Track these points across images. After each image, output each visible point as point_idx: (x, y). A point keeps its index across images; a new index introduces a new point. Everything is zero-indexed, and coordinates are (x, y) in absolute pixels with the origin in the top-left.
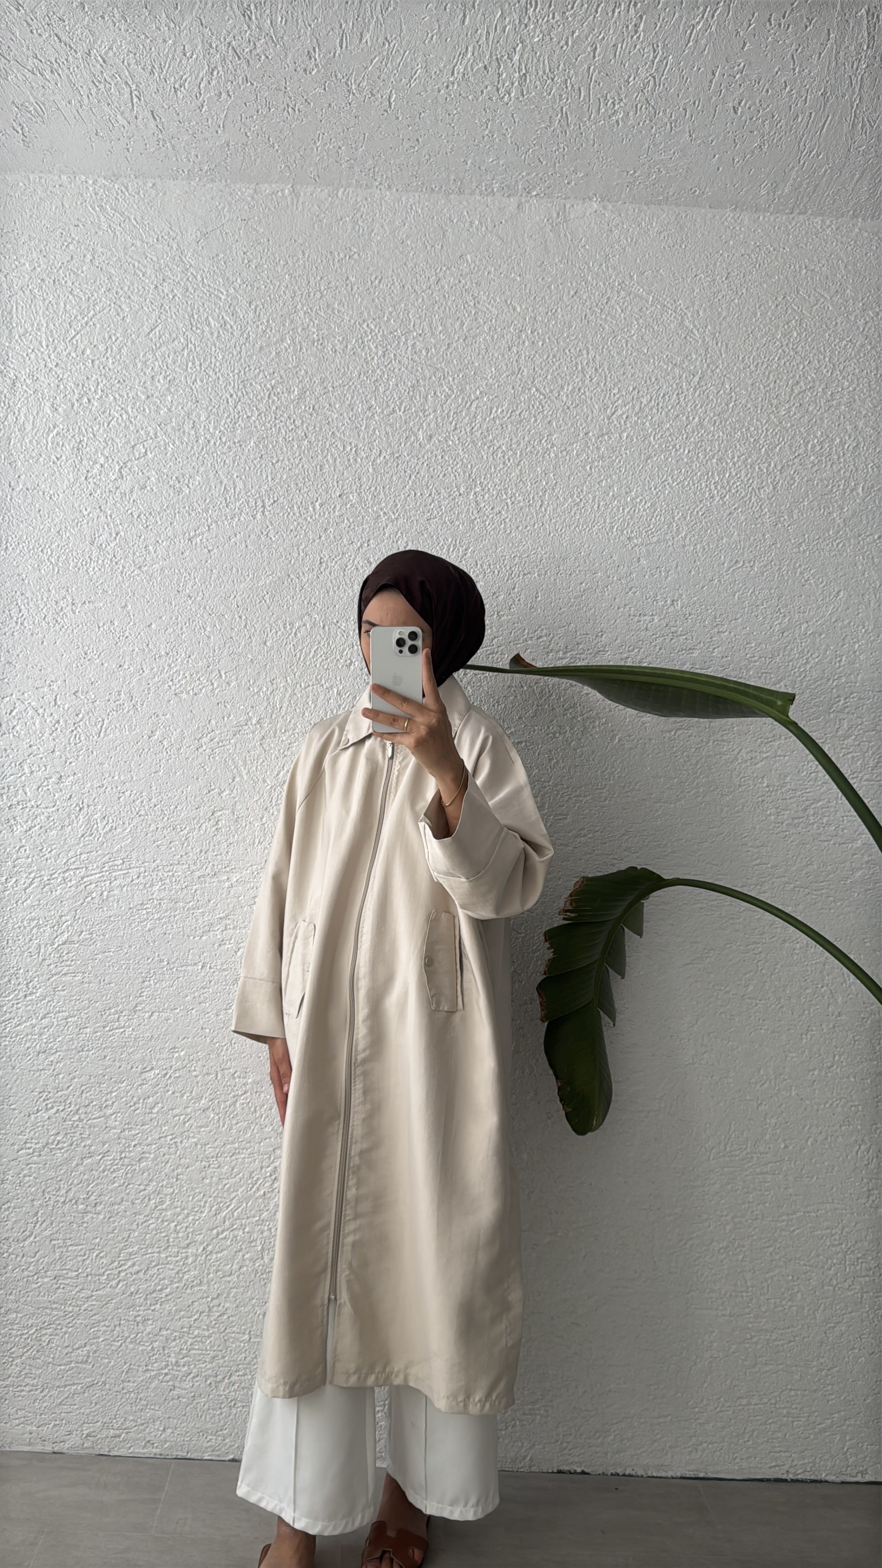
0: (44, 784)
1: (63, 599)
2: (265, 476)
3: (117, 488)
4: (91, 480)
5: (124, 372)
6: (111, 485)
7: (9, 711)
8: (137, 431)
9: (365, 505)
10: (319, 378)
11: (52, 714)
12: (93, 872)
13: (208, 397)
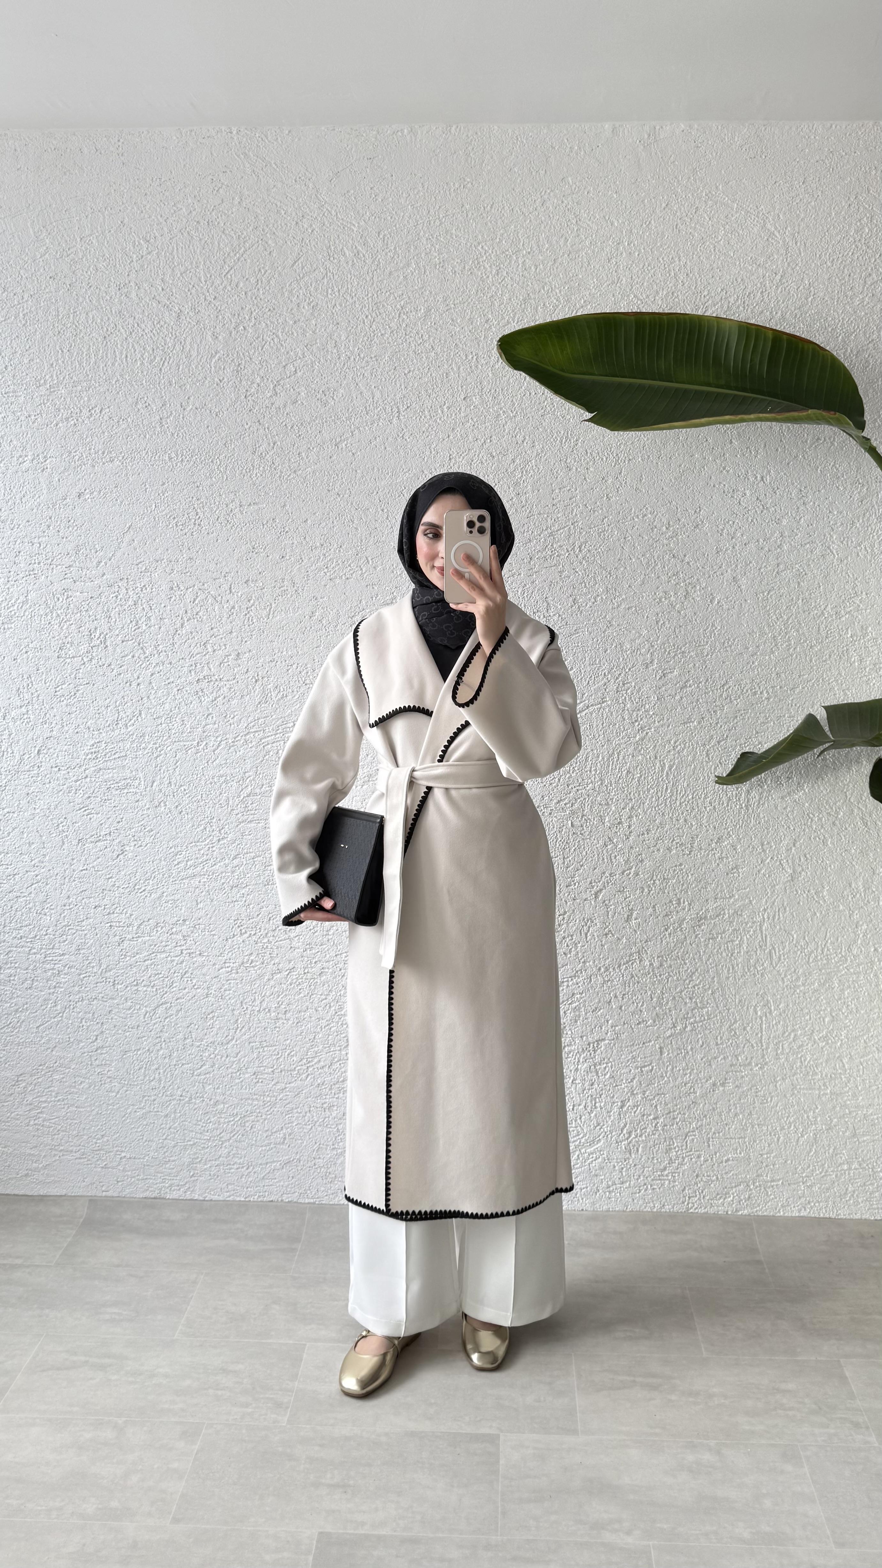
0: (225, 661)
1: (232, 502)
2: (398, 385)
3: (272, 404)
4: (249, 398)
5: (274, 301)
6: (267, 401)
7: (192, 600)
8: (288, 353)
9: (487, 406)
10: (442, 296)
11: (228, 601)
12: (270, 734)
13: (347, 319)
